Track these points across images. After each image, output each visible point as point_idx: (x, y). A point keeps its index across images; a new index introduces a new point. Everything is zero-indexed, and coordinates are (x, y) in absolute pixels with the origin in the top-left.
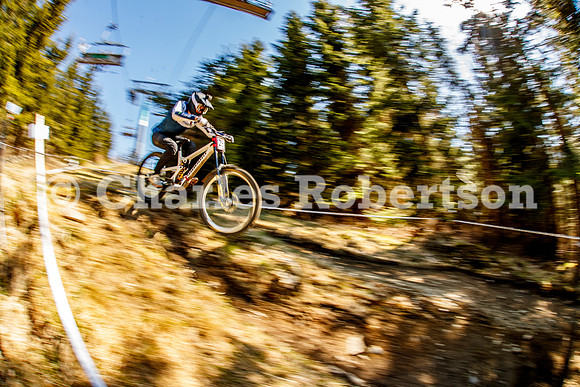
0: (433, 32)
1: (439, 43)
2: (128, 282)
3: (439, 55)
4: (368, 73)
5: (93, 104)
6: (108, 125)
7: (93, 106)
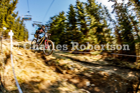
0: (105, 8)
1: (107, 11)
2: (33, 70)
3: (107, 13)
4: (90, 18)
5: (24, 27)
6: (28, 32)
7: (24, 28)
